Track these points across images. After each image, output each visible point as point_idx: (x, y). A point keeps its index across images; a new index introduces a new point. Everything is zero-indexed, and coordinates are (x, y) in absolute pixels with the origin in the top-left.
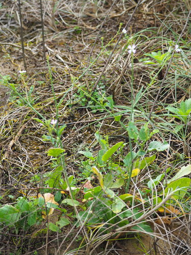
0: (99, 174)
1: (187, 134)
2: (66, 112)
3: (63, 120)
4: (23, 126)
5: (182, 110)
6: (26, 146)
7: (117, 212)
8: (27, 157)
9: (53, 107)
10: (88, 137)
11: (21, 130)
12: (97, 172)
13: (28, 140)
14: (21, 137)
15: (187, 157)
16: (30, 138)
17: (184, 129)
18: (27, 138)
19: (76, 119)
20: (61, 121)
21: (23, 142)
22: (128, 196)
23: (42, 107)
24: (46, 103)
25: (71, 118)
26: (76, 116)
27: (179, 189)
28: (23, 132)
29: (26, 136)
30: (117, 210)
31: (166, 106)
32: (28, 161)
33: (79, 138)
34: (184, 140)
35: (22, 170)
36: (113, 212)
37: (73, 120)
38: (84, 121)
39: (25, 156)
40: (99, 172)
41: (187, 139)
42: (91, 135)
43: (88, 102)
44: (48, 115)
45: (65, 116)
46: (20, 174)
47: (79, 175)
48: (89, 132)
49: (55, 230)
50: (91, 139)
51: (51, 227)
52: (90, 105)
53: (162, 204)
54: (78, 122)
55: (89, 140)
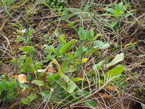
0: (58, 65)
1: (120, 28)
2: (36, 10)
3: (34, 16)
4: (6, 20)
5: (116, 11)
6: (8, 35)
7: (71, 92)
8: (9, 43)
9: (27, 6)
10: (51, 29)
11: (4, 23)
12: (56, 63)
13: (9, 30)
14: (4, 28)
15: (120, 46)
16: (11, 29)
17: (118, 24)
18: (9, 29)
19: (43, 15)
20: (32, 16)
21: (5, 32)
22: (79, 79)
23: (19, 6)
24: (22, 3)
25: (39, 15)
26: (43, 13)
27: (116, 77)
28: (6, 25)
29: (8, 27)
30: (71, 91)
31: (105, 7)
32: (8, 46)
33: (45, 29)
34: (118, 33)
35: (4, 54)
36: (68, 93)
37: (40, 16)
38: (48, 17)
39: (7, 43)
40: (58, 63)
41: (119, 32)
42: (53, 27)
43: (51, 3)
44: (23, 12)
45: (35, 13)
46: (3, 57)
47: (44, 58)
48: (52, 25)
49: (26, 104)
50: (53, 30)
51: (24, 101)
52: (53, 5)
53: (103, 87)
54: (44, 17)
55: (51, 31)
